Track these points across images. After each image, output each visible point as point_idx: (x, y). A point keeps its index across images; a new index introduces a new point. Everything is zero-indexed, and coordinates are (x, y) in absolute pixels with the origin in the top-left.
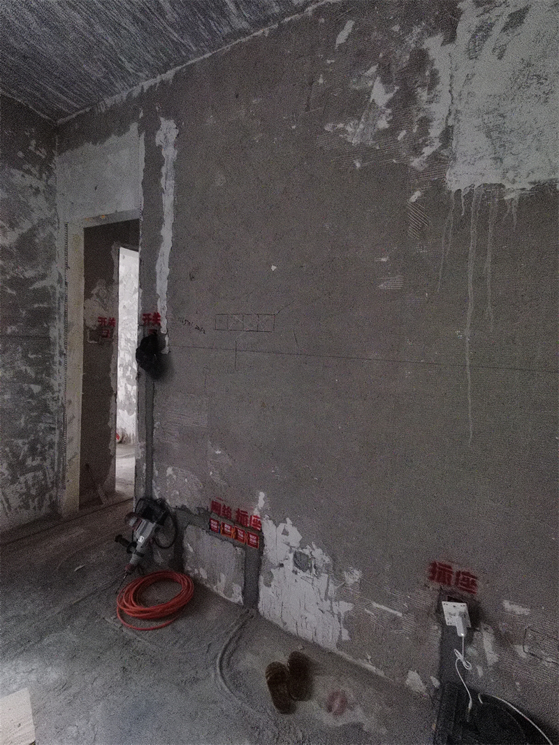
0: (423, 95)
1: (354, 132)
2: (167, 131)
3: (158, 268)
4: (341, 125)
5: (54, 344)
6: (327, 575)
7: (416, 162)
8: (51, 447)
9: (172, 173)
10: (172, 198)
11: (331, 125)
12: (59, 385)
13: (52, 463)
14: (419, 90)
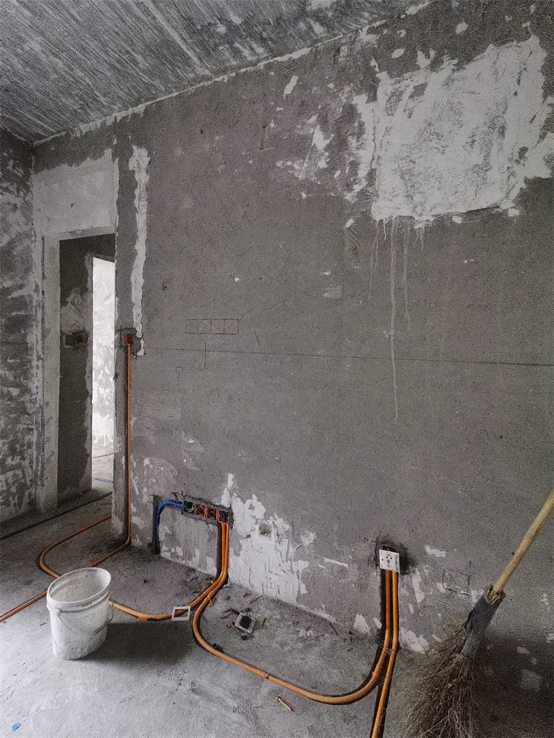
0: (353, 142)
1: (301, 169)
2: (140, 158)
3: (133, 279)
4: (289, 163)
5: (32, 349)
6: (287, 540)
7: (349, 197)
8: (30, 446)
9: (144, 195)
10: (145, 217)
11: (282, 162)
12: (37, 387)
13: (31, 462)
14: (350, 138)
